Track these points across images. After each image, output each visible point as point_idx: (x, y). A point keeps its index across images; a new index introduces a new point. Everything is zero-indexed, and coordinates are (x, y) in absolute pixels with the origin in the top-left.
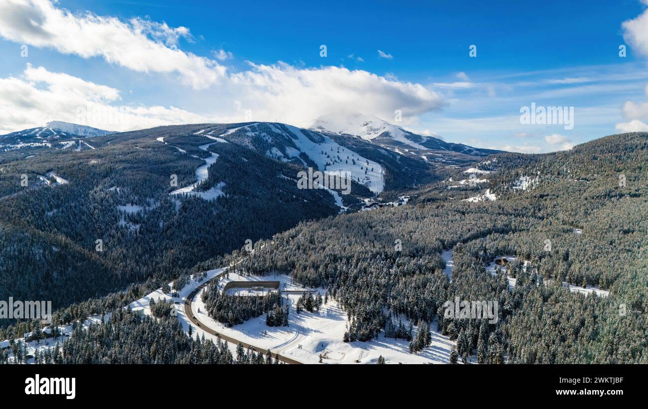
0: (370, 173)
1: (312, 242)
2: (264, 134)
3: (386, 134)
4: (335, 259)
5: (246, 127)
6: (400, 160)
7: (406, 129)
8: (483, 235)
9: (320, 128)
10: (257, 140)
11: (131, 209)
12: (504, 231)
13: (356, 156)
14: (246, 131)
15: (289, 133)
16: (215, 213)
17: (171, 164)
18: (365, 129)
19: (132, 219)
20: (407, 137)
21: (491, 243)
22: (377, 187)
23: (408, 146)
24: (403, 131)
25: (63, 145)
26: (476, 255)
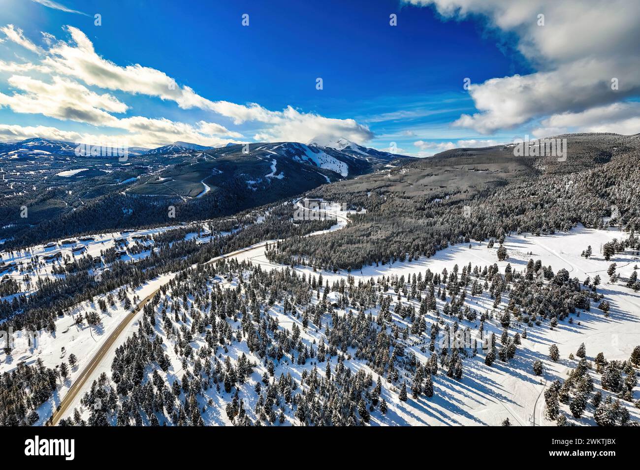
0: (341, 167)
1: (327, 190)
2: (290, 149)
3: (349, 147)
4: (335, 194)
5: (282, 145)
6: (355, 161)
7: (359, 145)
8: (381, 187)
9: (315, 144)
10: (288, 152)
11: (252, 182)
12: (388, 186)
13: (335, 160)
14: (282, 148)
15: (302, 148)
16: (283, 184)
17: (258, 164)
18: (337, 144)
19: (253, 186)
20: (359, 149)
21: (382, 190)
22: (345, 174)
23: (359, 154)
24: (357, 145)
25: (197, 155)
26: (377, 193)
